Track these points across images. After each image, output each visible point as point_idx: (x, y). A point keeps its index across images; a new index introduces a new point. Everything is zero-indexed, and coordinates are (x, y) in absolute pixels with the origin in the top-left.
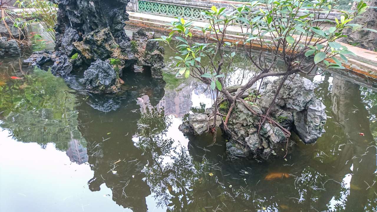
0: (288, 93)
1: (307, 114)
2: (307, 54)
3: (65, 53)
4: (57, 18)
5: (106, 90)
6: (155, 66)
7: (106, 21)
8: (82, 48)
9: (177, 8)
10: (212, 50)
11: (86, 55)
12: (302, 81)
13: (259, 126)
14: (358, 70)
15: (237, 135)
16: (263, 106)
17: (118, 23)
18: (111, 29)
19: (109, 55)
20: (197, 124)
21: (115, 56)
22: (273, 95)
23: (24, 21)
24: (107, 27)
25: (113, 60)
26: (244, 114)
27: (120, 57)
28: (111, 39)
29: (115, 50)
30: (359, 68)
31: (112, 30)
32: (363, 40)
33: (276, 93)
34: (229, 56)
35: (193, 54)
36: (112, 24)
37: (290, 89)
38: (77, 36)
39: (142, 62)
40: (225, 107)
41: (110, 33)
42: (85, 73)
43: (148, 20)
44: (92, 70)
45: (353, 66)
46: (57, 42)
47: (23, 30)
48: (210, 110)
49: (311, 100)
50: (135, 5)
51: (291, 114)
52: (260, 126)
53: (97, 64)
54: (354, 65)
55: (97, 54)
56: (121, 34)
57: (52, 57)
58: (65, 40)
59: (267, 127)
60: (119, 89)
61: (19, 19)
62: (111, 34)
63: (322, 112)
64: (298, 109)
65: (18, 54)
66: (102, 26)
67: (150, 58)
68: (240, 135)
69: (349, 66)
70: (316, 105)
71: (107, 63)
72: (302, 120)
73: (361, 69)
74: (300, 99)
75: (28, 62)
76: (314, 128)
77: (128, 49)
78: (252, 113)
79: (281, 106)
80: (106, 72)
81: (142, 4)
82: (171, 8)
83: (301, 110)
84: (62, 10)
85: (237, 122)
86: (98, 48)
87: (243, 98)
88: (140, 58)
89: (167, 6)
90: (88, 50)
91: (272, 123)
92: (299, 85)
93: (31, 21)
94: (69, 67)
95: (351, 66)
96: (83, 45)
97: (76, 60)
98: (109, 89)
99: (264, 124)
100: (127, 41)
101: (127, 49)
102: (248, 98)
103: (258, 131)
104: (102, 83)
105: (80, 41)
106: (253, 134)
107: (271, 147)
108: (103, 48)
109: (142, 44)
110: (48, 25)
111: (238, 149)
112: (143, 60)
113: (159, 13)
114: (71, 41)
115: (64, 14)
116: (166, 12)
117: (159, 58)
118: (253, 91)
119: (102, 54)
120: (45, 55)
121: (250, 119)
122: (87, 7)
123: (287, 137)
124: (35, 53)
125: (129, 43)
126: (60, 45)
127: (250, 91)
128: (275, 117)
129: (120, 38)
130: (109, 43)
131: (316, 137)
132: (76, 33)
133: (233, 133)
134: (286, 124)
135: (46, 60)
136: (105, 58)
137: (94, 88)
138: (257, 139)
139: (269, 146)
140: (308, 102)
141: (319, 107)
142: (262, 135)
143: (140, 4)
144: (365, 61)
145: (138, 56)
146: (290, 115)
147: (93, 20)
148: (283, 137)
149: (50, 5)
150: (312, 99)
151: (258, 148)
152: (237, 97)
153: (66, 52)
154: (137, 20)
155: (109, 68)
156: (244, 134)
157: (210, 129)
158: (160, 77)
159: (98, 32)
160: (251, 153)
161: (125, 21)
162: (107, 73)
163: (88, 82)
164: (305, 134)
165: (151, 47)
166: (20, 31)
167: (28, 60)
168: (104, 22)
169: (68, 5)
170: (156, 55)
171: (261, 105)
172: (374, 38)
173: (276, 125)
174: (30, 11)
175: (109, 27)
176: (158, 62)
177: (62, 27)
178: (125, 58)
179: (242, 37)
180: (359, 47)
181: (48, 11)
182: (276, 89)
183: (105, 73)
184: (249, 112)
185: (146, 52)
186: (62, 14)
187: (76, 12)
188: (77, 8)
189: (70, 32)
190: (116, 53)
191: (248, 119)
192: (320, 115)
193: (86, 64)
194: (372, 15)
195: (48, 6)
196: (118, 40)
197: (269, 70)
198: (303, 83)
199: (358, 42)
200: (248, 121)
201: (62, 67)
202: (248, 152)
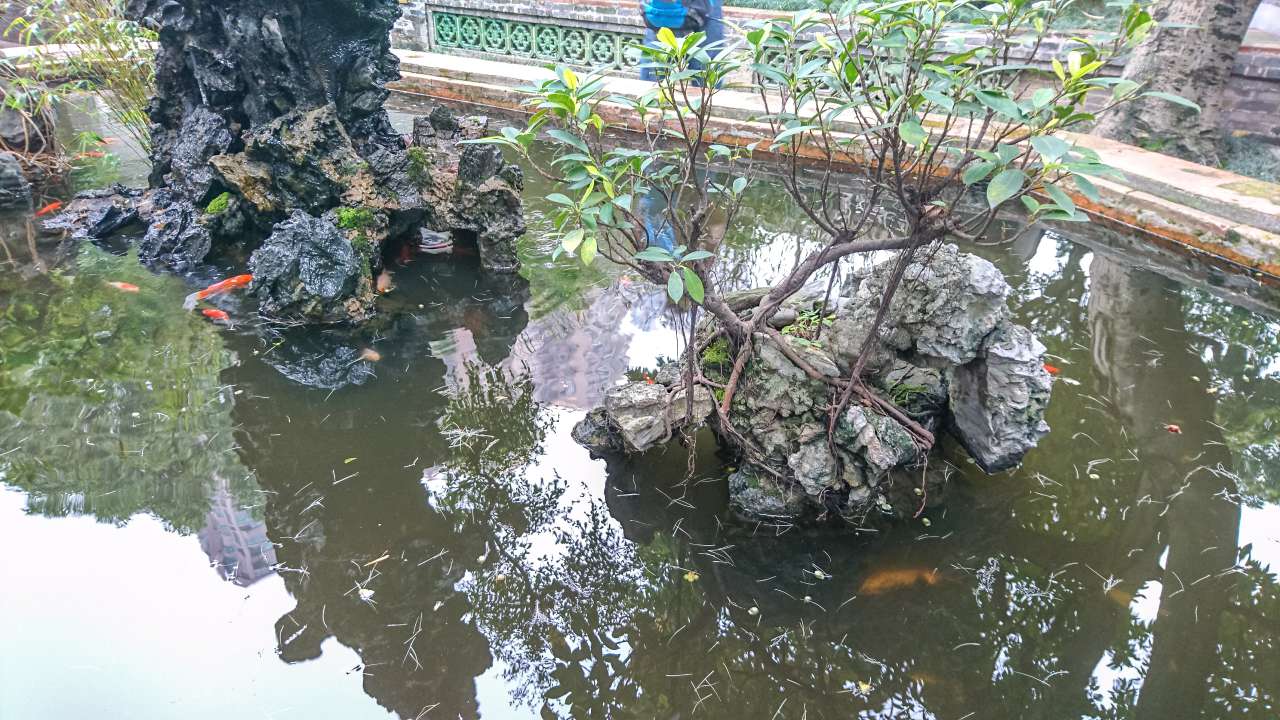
0: (919, 307)
1: (985, 374)
2: (968, 178)
3: (186, 194)
4: (158, 76)
5: (326, 315)
6: (490, 230)
7: (321, 84)
8: (242, 176)
9: (566, 35)
10: (672, 173)
11: (258, 200)
12: (965, 267)
13: (831, 415)
14: (1160, 229)
15: (763, 450)
16: (842, 350)
17: (363, 89)
18: (339, 110)
19: (335, 197)
20: (630, 416)
21: (353, 198)
22: (871, 315)
23: (40, 89)
24: (326, 103)
25: (347, 214)
26: (782, 377)
27: (372, 203)
28: (340, 143)
29: (356, 179)
30: (1164, 223)
31: (344, 114)
32: (1182, 132)
33: (882, 307)
34: (727, 191)
35: (608, 185)
36: (343, 91)
37: (926, 292)
38: (224, 134)
39: (448, 217)
40: (720, 358)
41: (337, 122)
42: (252, 259)
43: (468, 76)
44: (277, 249)
45: (1147, 217)
46: (157, 157)
47: (37, 119)
48: (675, 370)
49: (996, 328)
50: (423, 29)
51: (940, 377)
52: (833, 416)
53: (292, 229)
54: (1147, 214)
55: (294, 193)
56: (375, 127)
57: (140, 210)
58: (184, 149)
59: (856, 417)
60: (371, 310)
61: (24, 82)
62: (340, 127)
63: (1033, 366)
64: (954, 356)
65: (23, 202)
66: (309, 99)
67: (475, 205)
68: (770, 449)
69: (1134, 217)
70: (1015, 342)
71: (327, 225)
72: (974, 395)
73: (1171, 225)
74: (959, 325)
75: (58, 226)
76: (1010, 419)
77: (397, 176)
78: (807, 374)
79: (898, 350)
80: (324, 254)
81: (446, 22)
82: (547, 34)
83: (966, 361)
84: (171, 49)
85: (762, 404)
86: (296, 172)
87: (779, 328)
88: (438, 203)
89: (534, 30)
90: (263, 181)
91: (873, 406)
92: (955, 278)
93: (65, 85)
94: (200, 240)
95: (1139, 217)
96: (245, 167)
97: (223, 216)
98: (335, 310)
99: (845, 409)
100: (394, 148)
101: (394, 176)
102: (793, 327)
103: (827, 433)
104: (313, 293)
105: (236, 152)
106: (811, 442)
107: (873, 484)
108: (312, 173)
109: (444, 160)
110: (125, 99)
111: (766, 494)
112: (451, 211)
113: (508, 51)
114: (206, 152)
115: (178, 64)
116: (529, 48)
117: (505, 203)
118: (811, 303)
119: (311, 194)
120: (117, 202)
121: (801, 394)
122: (254, 38)
123: (923, 450)
124: (81, 197)
125: (402, 155)
126: (166, 169)
127: (801, 303)
128: (881, 386)
129: (370, 138)
130: (335, 157)
131: (1019, 447)
132: (223, 126)
133: (748, 441)
134: (924, 408)
135: (119, 221)
136: (321, 206)
137: (284, 308)
138: (826, 460)
139: (865, 482)
140: (988, 335)
141: (1026, 350)
142: (840, 446)
143: (442, 24)
144: (1182, 199)
145: (434, 199)
146: (935, 380)
147: (278, 80)
148: (908, 449)
149: (131, 34)
150: (999, 322)
151: (831, 488)
152: (757, 323)
153: (187, 190)
154: (429, 77)
155: (335, 241)
156: (785, 445)
157: (675, 432)
158: (511, 267)
159: (296, 119)
160: (808, 506)
161: (386, 80)
162: (329, 256)
163: (265, 290)
164: (983, 439)
165: (476, 164)
166: (27, 122)
167: (58, 219)
168: (315, 85)
169: (193, 31)
170: (492, 192)
171: (835, 347)
172: (1215, 122)
173: (886, 410)
174: (63, 53)
175: (331, 104)
176: (502, 215)
177: (174, 106)
178: (390, 205)
179: (768, 126)
180: (1171, 155)
181: (122, 53)
182: (881, 293)
183: (321, 257)
184: (796, 370)
185: (460, 183)
186: (171, 63)
187: (218, 56)
188: (222, 42)
189: (201, 122)
190: (360, 189)
191: (795, 396)
192: (1027, 374)
193: (255, 228)
194: (1208, 50)
195: (124, 36)
196: (366, 145)
197: (854, 233)
198: (967, 272)
199: (1168, 136)
200: (796, 401)
201: (174, 242)
202: (799, 502)
